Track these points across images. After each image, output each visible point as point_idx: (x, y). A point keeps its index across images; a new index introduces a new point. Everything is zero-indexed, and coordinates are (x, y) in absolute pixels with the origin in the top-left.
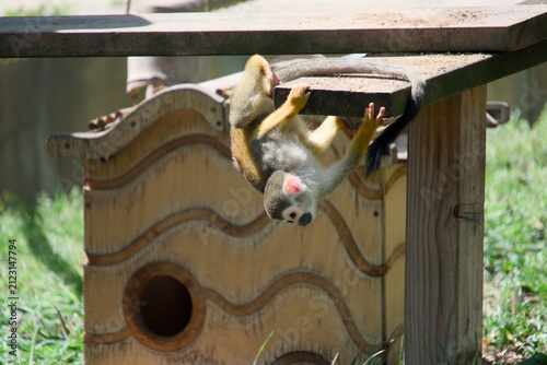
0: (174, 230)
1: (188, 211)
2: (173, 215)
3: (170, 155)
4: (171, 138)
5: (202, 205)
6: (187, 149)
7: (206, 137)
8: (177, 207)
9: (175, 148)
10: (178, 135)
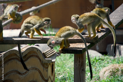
0: (10, 74)
1: (13, 71)
2: (10, 72)
3: (10, 61)
4: (10, 58)
5: (15, 70)
6: (13, 60)
7: (16, 58)
8: (11, 70)
9: (10, 60)
10: (11, 58)
